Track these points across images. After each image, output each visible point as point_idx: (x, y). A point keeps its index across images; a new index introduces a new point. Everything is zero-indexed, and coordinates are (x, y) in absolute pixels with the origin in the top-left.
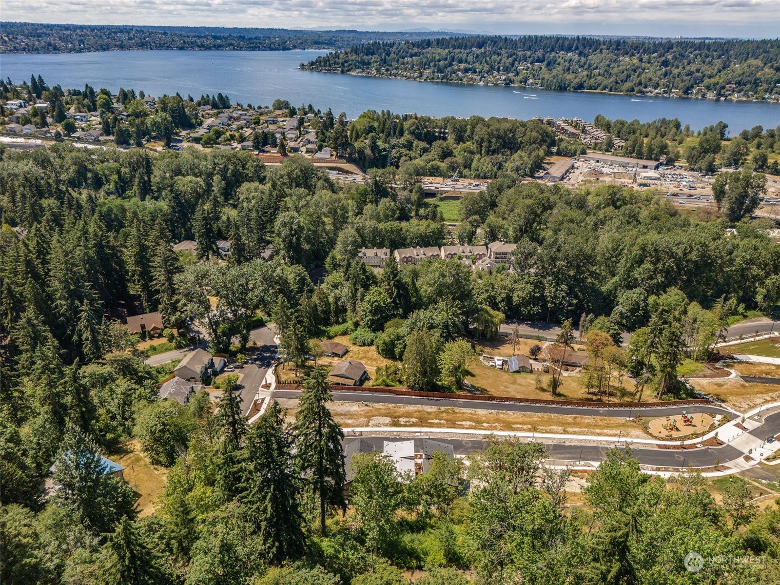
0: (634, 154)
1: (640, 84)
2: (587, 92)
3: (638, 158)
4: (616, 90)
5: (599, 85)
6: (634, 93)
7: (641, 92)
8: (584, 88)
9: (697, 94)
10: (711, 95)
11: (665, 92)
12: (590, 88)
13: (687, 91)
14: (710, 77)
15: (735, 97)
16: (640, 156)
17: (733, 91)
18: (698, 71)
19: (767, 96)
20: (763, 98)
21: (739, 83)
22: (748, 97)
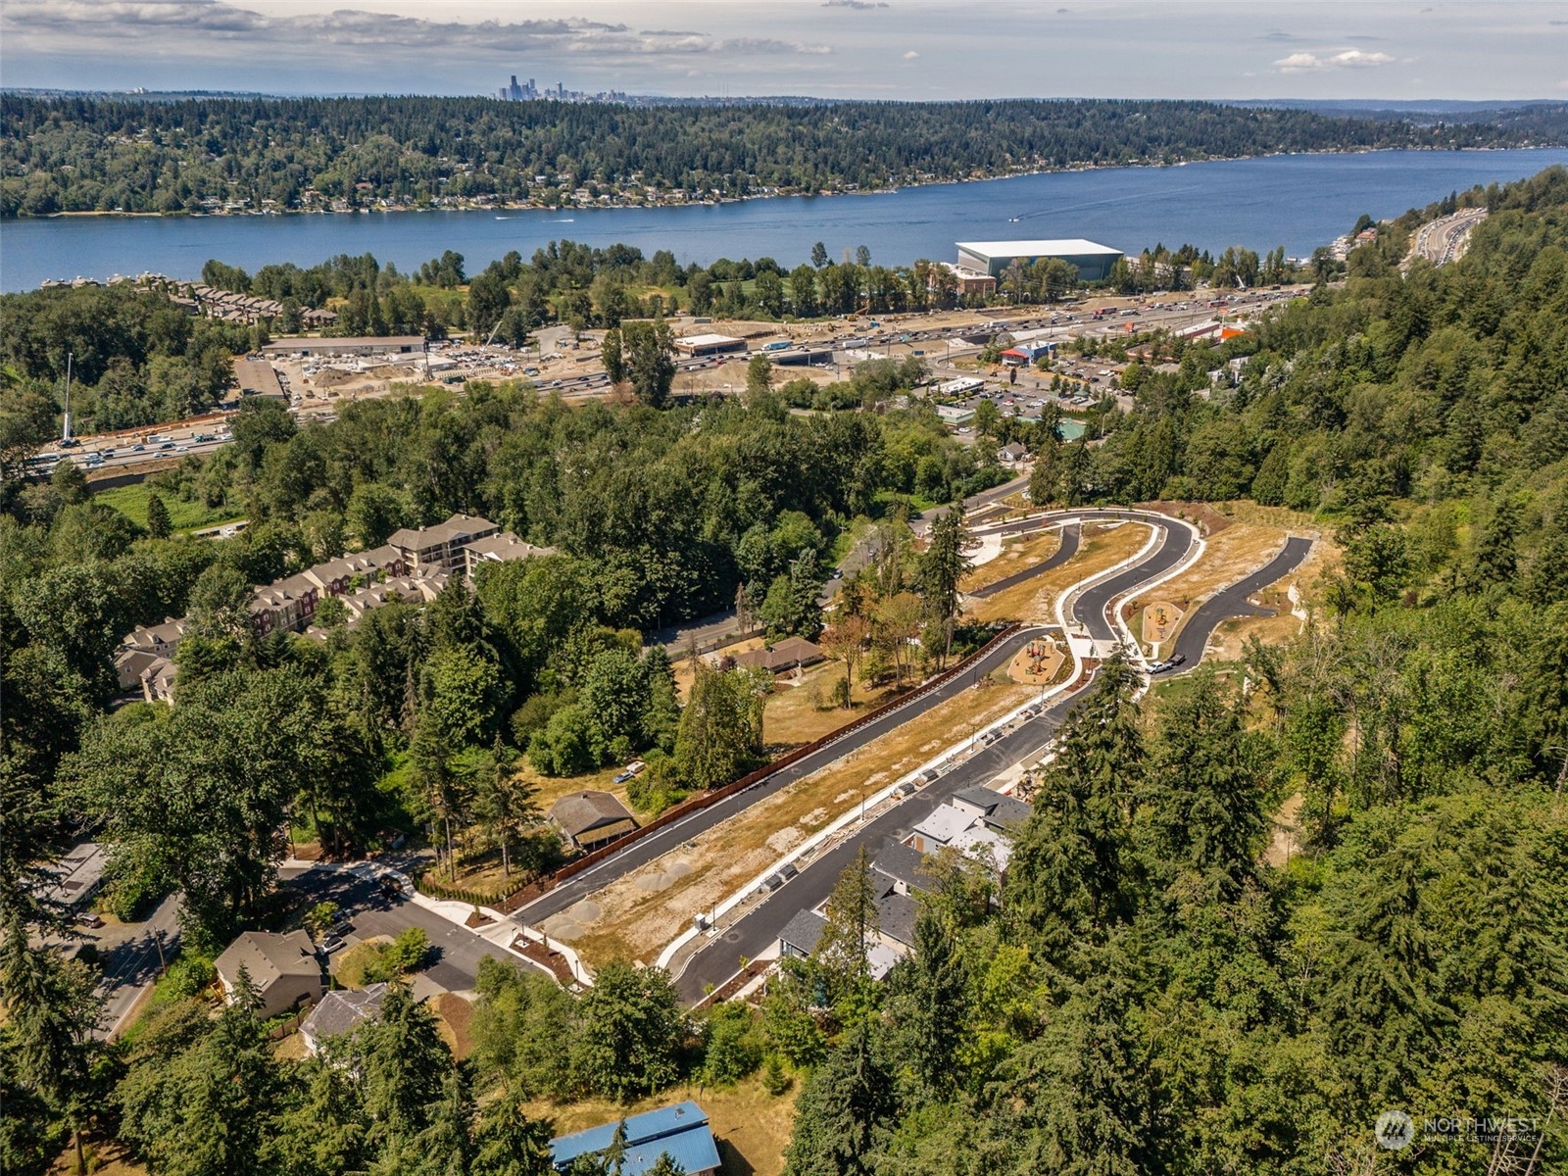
0: (370, 329)
1: (186, 192)
2: (70, 217)
3: (378, 335)
4: (140, 208)
5: (95, 199)
6: (185, 211)
7: (197, 208)
8: (60, 209)
9: (312, 204)
10: (339, 206)
11: (248, 206)
12: (76, 207)
13: (291, 199)
14: (319, 171)
15: (383, 205)
16: (383, 331)
17: (376, 196)
18: (290, 159)
19: (435, 200)
20: (432, 205)
21: (376, 180)
22: (406, 205)
